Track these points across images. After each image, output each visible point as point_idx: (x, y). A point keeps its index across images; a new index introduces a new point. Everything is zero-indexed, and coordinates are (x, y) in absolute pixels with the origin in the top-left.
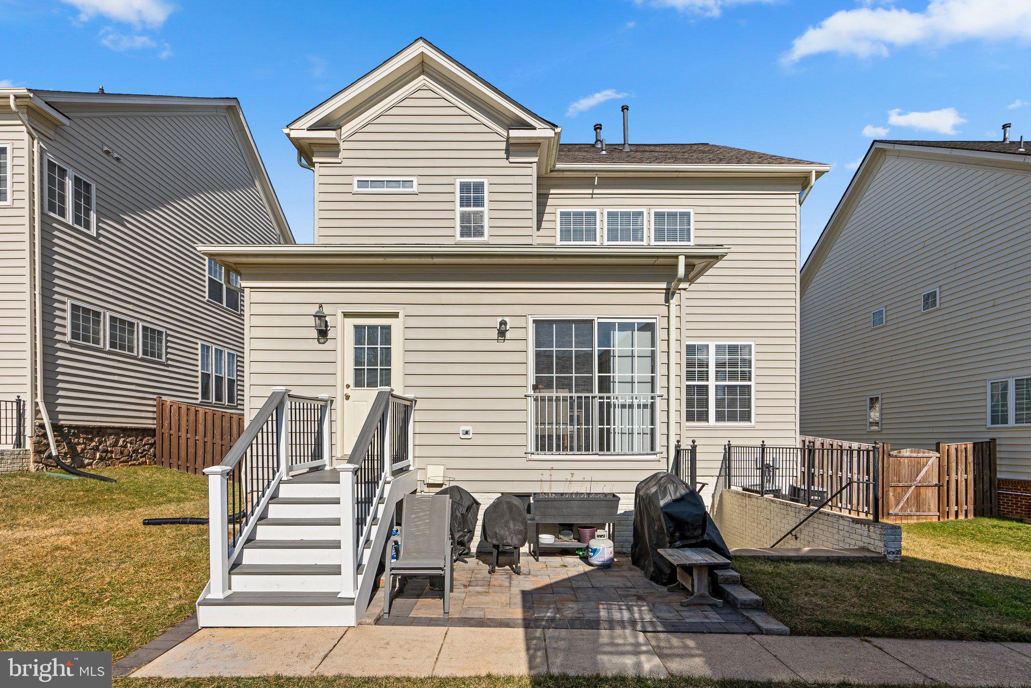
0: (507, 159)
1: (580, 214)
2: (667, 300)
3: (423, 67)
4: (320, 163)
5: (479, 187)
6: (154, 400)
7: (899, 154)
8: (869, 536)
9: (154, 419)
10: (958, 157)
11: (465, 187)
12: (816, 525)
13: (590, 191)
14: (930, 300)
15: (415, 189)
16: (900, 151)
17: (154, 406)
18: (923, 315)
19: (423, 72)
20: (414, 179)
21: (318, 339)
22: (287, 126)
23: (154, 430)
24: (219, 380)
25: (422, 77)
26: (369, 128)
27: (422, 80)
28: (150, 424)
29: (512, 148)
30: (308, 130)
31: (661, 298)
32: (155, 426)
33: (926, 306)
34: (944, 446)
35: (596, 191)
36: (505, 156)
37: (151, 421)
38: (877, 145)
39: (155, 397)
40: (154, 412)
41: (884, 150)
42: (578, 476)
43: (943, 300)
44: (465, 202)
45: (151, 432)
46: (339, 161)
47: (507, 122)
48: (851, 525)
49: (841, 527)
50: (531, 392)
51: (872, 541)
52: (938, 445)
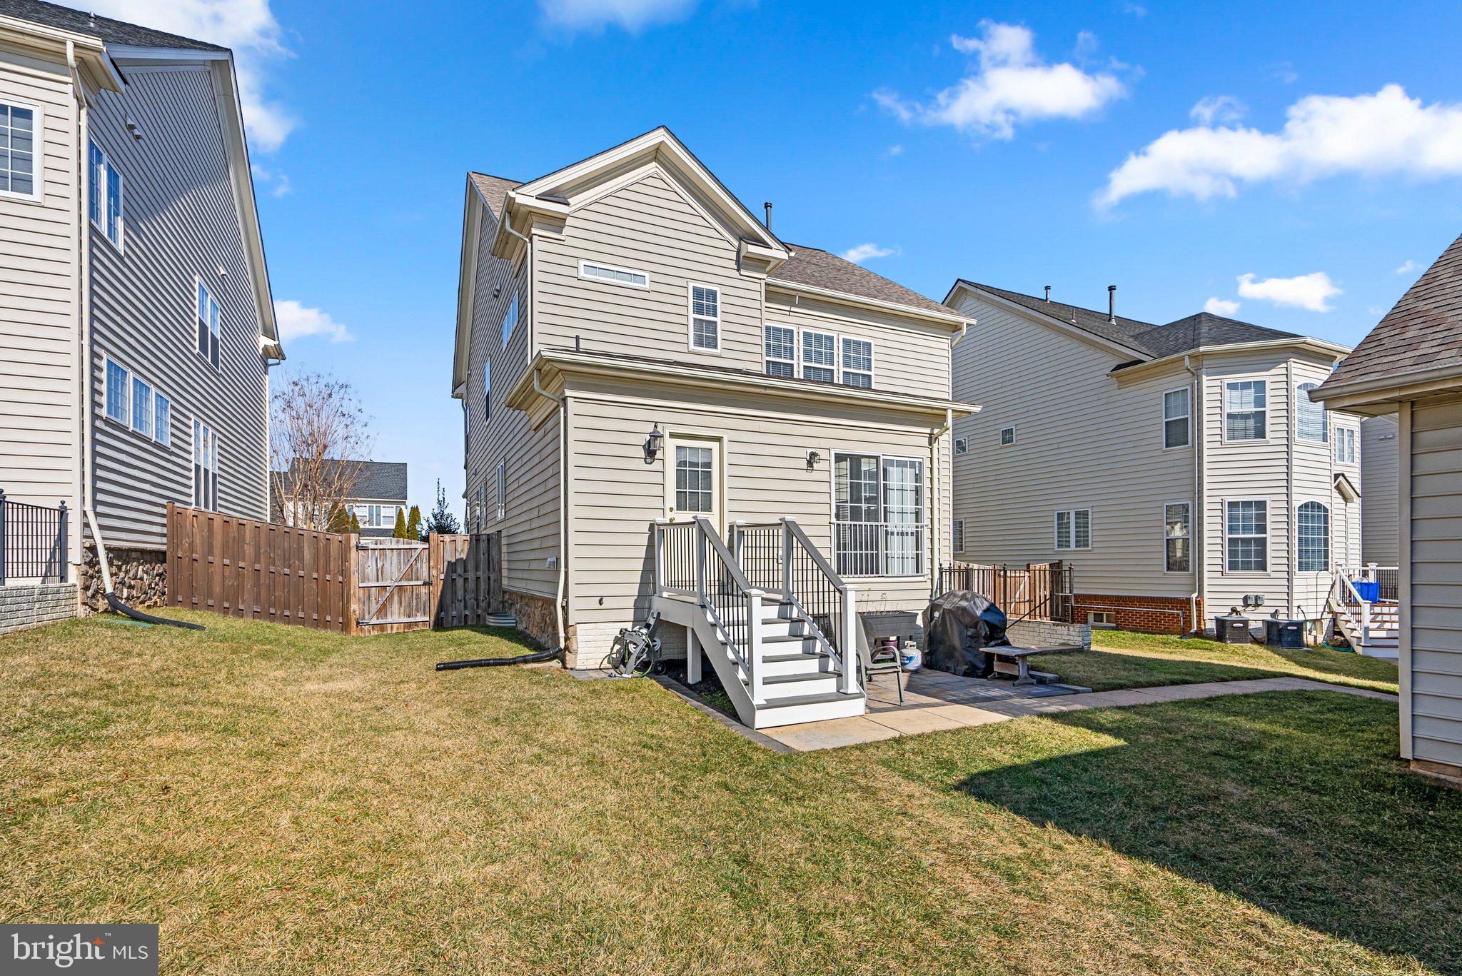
0: (738, 270)
1: (780, 330)
2: (930, 444)
3: (657, 154)
4: (539, 236)
5: (712, 295)
6: (164, 506)
7: (979, 298)
8: (1069, 635)
9: (163, 535)
10: (1030, 316)
11: (698, 293)
12: (1017, 632)
13: (788, 308)
14: (1007, 436)
15: (647, 286)
16: (980, 295)
17: (163, 516)
18: (1001, 448)
19: (655, 159)
20: (646, 274)
21: (645, 459)
22: (513, 190)
23: (164, 553)
24: (206, 471)
25: (654, 164)
26: (594, 207)
27: (652, 167)
28: (158, 544)
29: (743, 262)
30: (537, 198)
31: (925, 441)
32: (164, 548)
33: (1004, 441)
34: (1032, 567)
35: (793, 309)
36: (735, 267)
37: (158, 539)
38: (960, 284)
39: (164, 502)
40: (164, 525)
41: (965, 290)
42: (889, 596)
43: (1018, 438)
44: (698, 309)
45: (160, 556)
46: (563, 238)
47: (740, 233)
48: (1052, 627)
49: (1042, 631)
50: (834, 520)
51: (1072, 638)
52: (1028, 566)
